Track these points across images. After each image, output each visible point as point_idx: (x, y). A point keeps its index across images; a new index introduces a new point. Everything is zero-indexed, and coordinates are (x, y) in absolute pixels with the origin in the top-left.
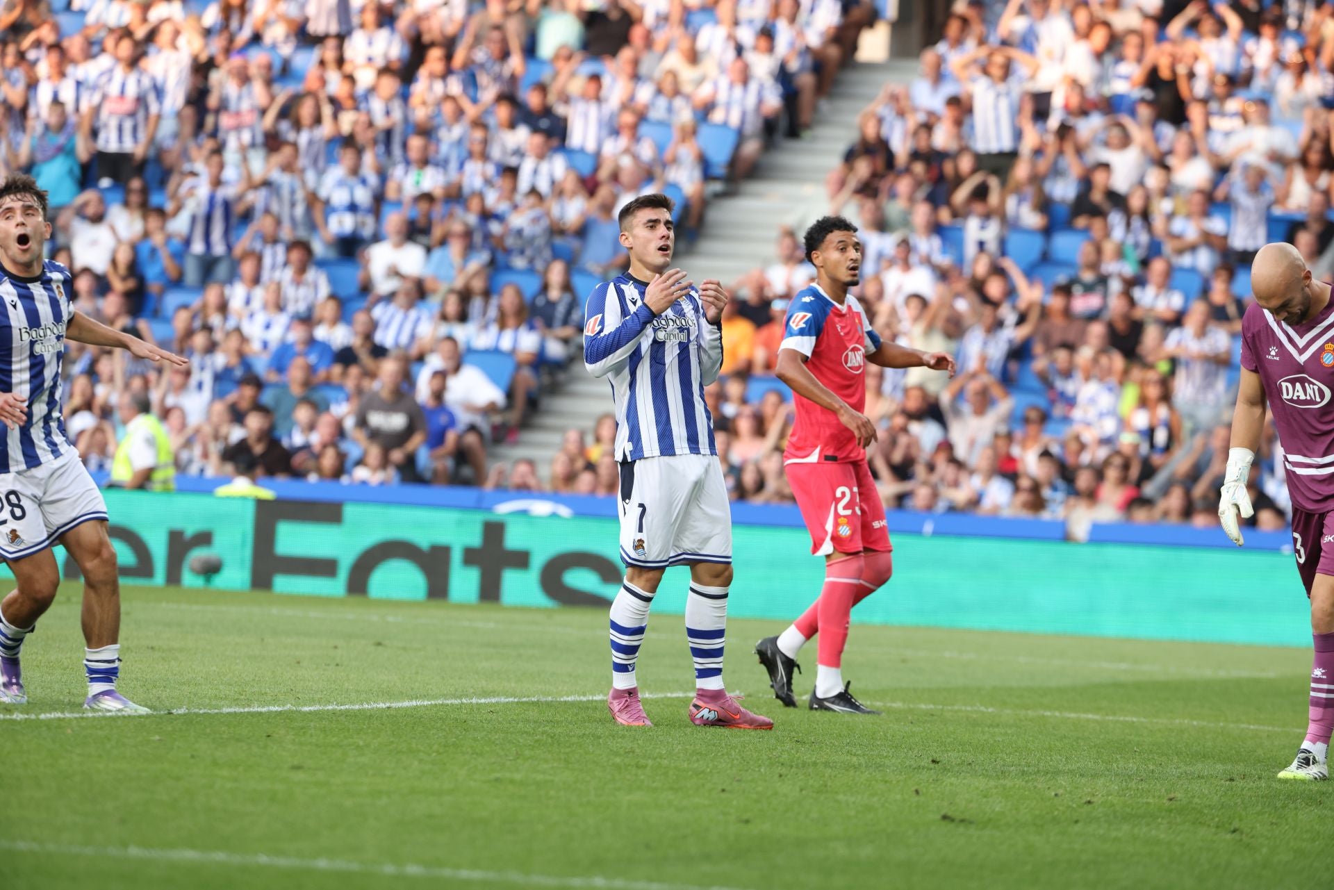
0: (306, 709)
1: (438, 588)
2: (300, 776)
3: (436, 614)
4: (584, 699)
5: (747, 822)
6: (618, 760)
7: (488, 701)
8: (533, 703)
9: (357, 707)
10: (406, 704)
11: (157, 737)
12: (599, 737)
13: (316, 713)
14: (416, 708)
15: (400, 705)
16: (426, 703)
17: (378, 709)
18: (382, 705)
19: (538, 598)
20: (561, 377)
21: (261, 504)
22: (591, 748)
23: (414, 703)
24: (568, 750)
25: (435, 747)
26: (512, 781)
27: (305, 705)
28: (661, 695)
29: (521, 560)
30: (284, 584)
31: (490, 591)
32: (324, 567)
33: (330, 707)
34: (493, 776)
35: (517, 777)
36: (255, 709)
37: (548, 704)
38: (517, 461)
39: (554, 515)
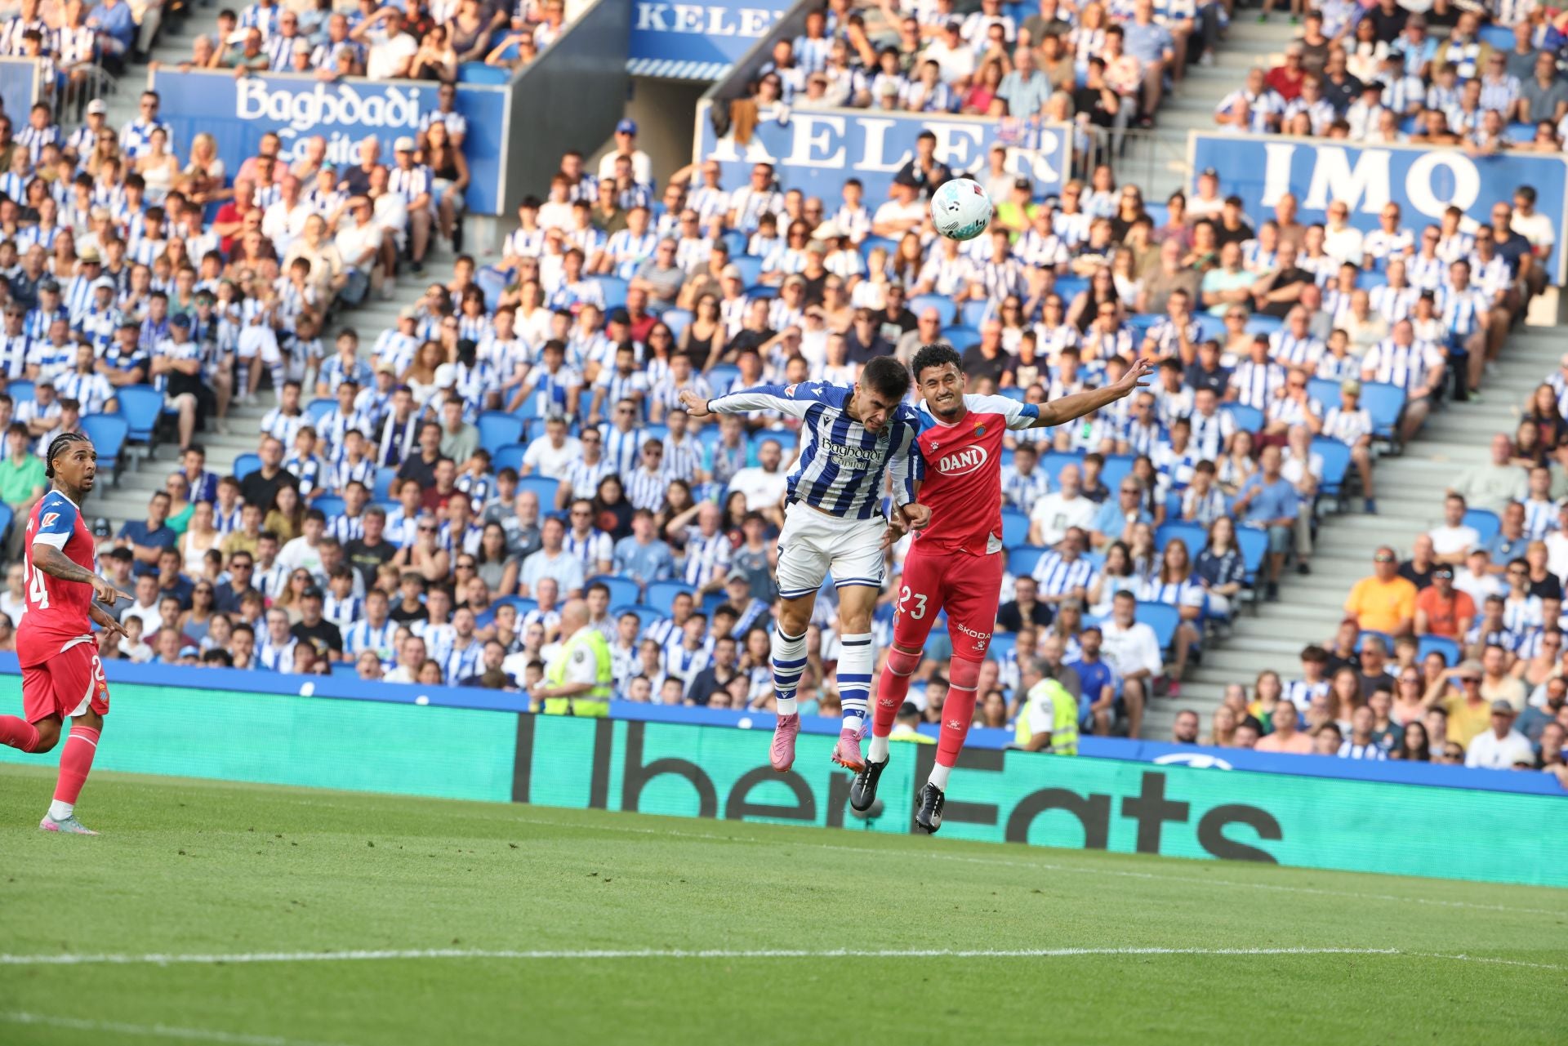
0: (963, 954)
1: (1096, 838)
2: (955, 1021)
3: (1094, 863)
4: (1240, 952)
6: (1273, 1014)
7: (1144, 951)
8: (1189, 954)
9: (1014, 953)
10: (1063, 952)
11: (815, 978)
12: (1254, 991)
13: (973, 958)
14: (1071, 956)
15: (1056, 952)
16: (1082, 951)
17: (1035, 956)
18: (1038, 953)
19: (1197, 851)
20: (1225, 631)
21: (922, 747)
22: (1246, 1002)
23: (1070, 951)
24: (1223, 1002)
25: (1091, 995)
26: (1166, 1032)
28: (1316, 951)
29: (1180, 812)
31: (1148, 842)
32: (984, 814)
33: (987, 953)
34: (1149, 1026)
35: (1172, 1027)
36: (913, 952)
37: (1204, 956)
38: (1179, 713)
39: (1214, 767)
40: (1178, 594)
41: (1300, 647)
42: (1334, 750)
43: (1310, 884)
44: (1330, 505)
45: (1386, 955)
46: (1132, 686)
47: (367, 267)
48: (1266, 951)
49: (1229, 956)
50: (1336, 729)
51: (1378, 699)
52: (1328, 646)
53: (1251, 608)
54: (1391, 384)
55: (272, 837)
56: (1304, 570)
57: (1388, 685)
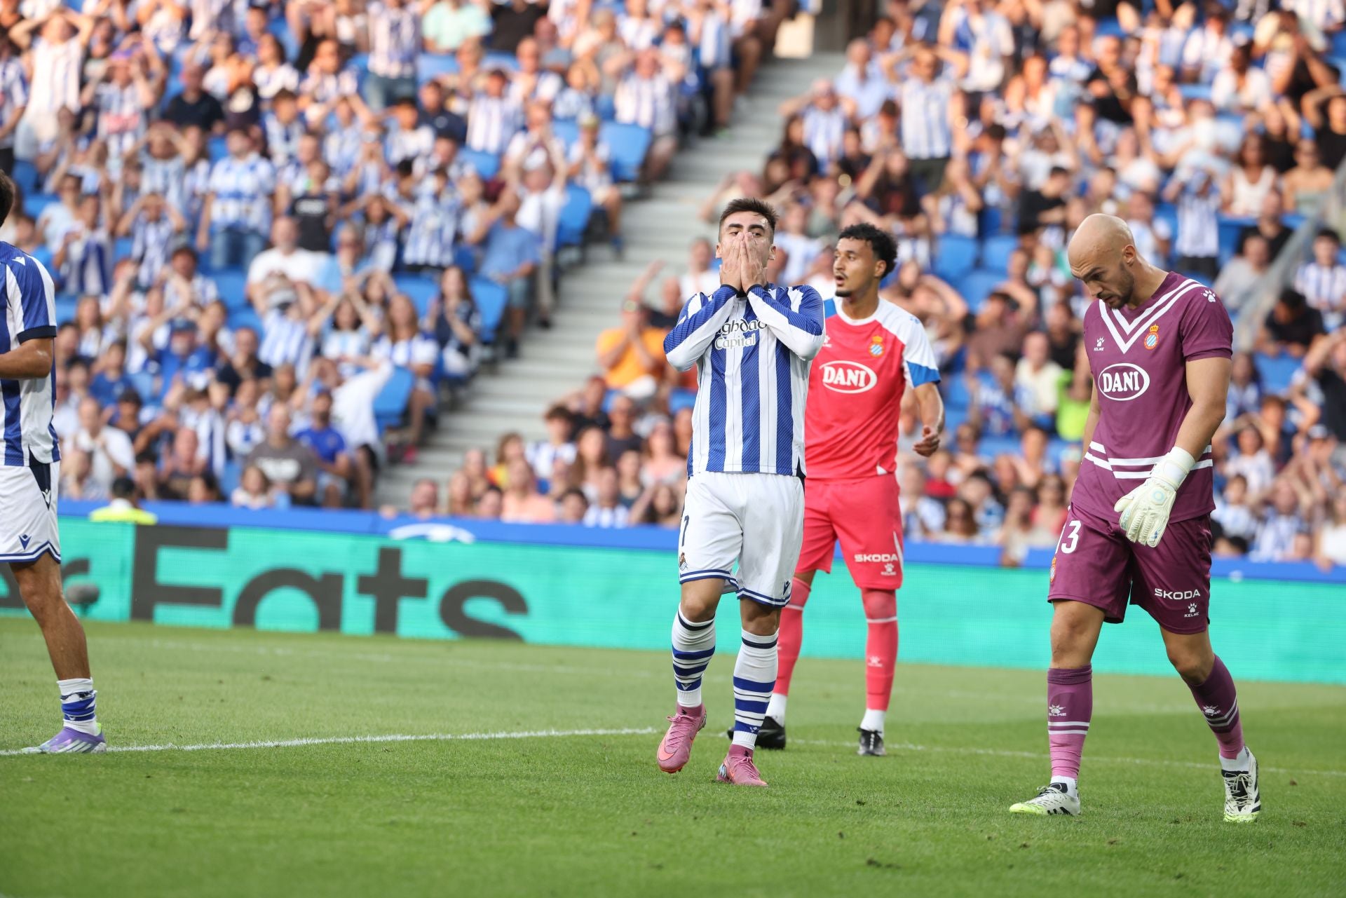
0: (189, 748)
1: (330, 619)
2: (182, 820)
3: (327, 647)
4: (486, 737)
5: (659, 867)
6: (522, 802)
7: (383, 739)
8: (432, 741)
9: (243, 746)
10: (296, 742)
11: (29, 779)
12: (502, 778)
13: (200, 752)
14: (306, 747)
15: (289, 743)
16: (317, 741)
17: (266, 748)
18: (270, 744)
19: (439, 630)
20: (462, 393)
21: (141, 529)
22: (493, 790)
23: (304, 741)
24: (469, 791)
25: (326, 789)
26: (408, 825)
27: (187, 744)
28: (568, 733)
29: (418, 588)
30: (165, 614)
31: (386, 622)
32: (208, 596)
33: (214, 746)
34: (388, 819)
35: (415, 820)
36: (134, 748)
37: (448, 742)
38: (417, 483)
39: (454, 541)
40: (410, 354)
41: (542, 408)
42: (580, 516)
43: (560, 662)
44: (571, 255)
45: (643, 736)
46: (360, 457)
48: (514, 735)
49: (474, 742)
50: (581, 494)
51: (628, 462)
52: (574, 406)
53: (490, 367)
54: (635, 124)
56: (546, 324)
57: (638, 445)
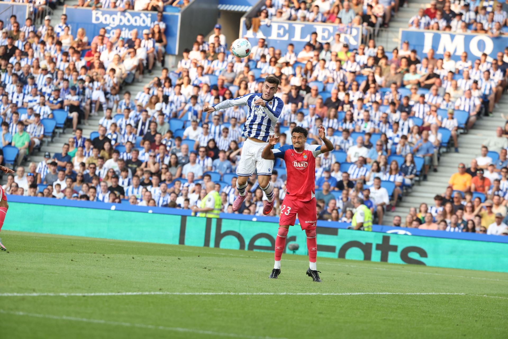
1: (368, 257)
2: (321, 316)
3: (367, 265)
4: (414, 294)
5: (465, 335)
6: (424, 314)
7: (382, 293)
8: (397, 295)
9: (340, 294)
10: (356, 294)
11: (276, 302)
12: (418, 307)
13: (327, 296)
15: (354, 294)
16: (362, 294)
17: (347, 295)
18: (348, 294)
19: (400, 262)
20: (410, 190)
22: (415, 310)
23: (359, 293)
24: (408, 310)
25: (365, 308)
26: (389, 320)
27: (324, 293)
28: (438, 294)
29: (395, 248)
31: (384, 258)
32: (331, 249)
33: (332, 294)
34: (384, 318)
35: (391, 318)
36: (308, 294)
37: (402, 295)
38: (395, 217)
39: (406, 234)
40: (395, 178)
41: (434, 195)
42: (445, 229)
43: (436, 272)
44: (444, 150)
45: (460, 295)
46: (379, 208)
47: (134, 72)
48: (422, 294)
49: (410, 295)
53: (418, 183)
54: (464, 111)
55: (101, 255)
56: (435, 170)
57: (462, 208)
